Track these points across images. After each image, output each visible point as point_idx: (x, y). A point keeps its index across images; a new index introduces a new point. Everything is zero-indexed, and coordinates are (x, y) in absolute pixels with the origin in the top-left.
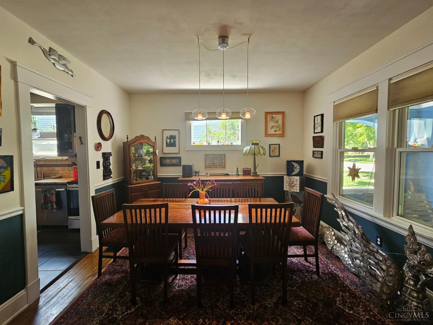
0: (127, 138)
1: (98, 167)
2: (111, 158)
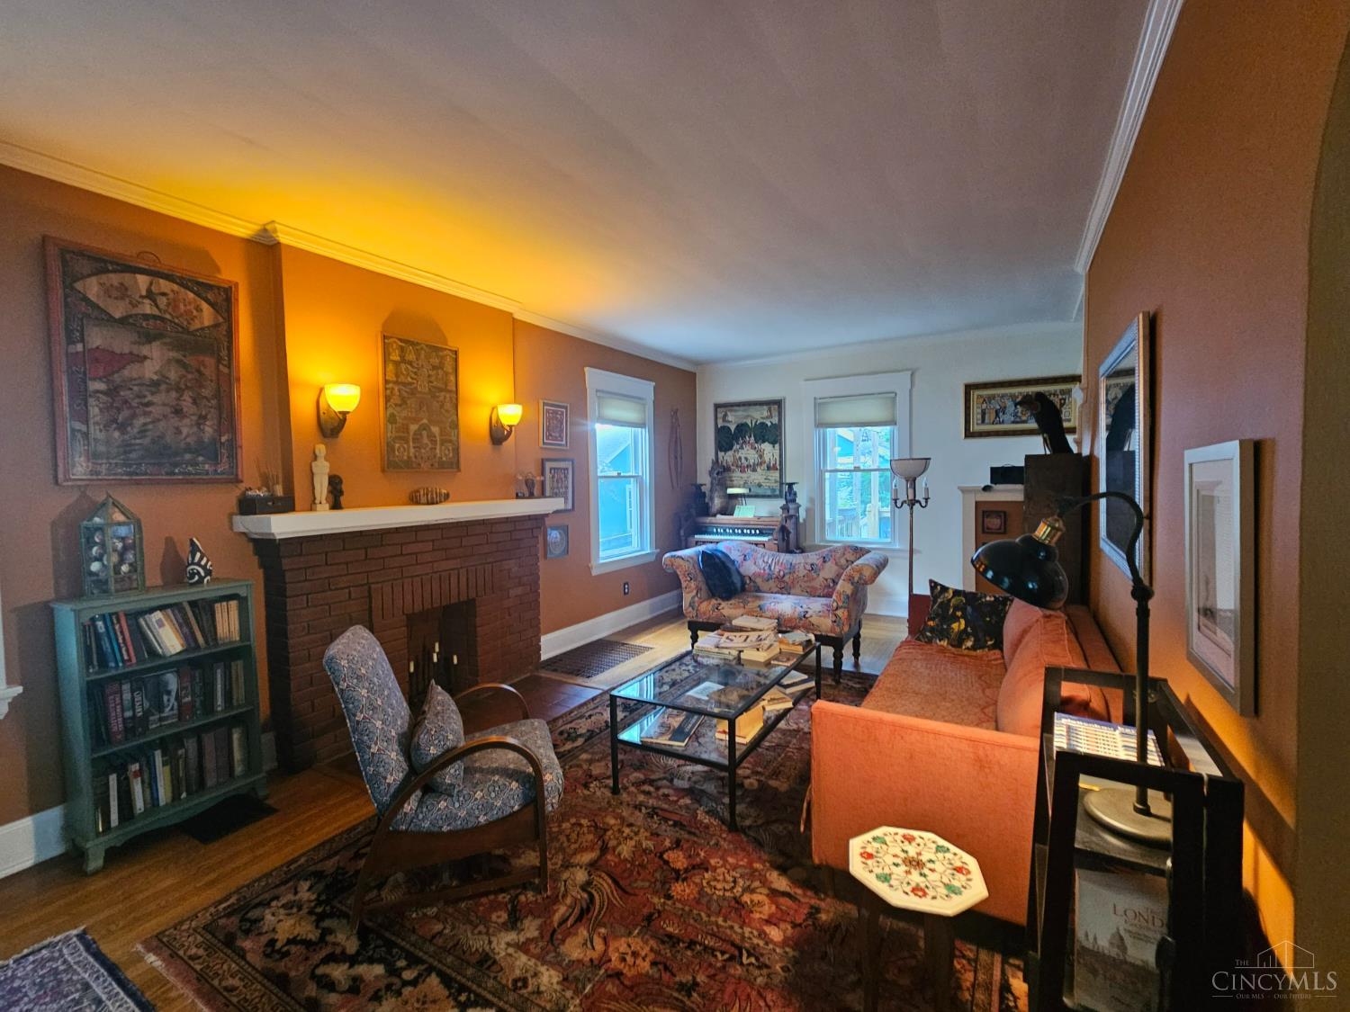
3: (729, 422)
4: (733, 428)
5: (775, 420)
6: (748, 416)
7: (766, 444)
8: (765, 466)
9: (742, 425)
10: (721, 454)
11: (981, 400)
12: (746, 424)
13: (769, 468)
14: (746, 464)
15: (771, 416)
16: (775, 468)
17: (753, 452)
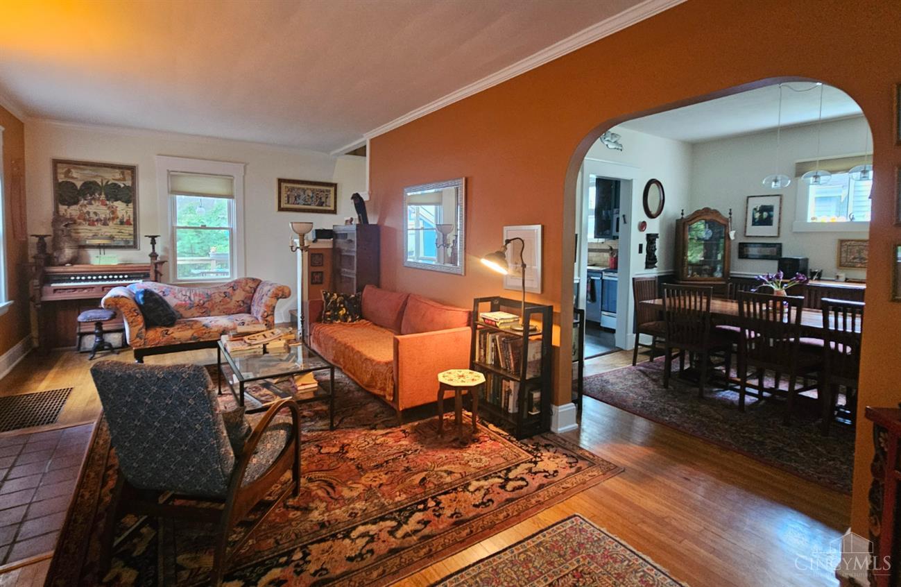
0: (682, 214)
1: (640, 251)
2: (657, 241)
3: (73, 178)
4: (79, 184)
5: (129, 183)
6: (97, 176)
7: (119, 202)
8: (117, 221)
9: (91, 183)
10: (62, 208)
11: (287, 189)
12: (95, 183)
13: (122, 223)
14: (95, 218)
15: (124, 179)
16: (128, 223)
17: (105, 208)
